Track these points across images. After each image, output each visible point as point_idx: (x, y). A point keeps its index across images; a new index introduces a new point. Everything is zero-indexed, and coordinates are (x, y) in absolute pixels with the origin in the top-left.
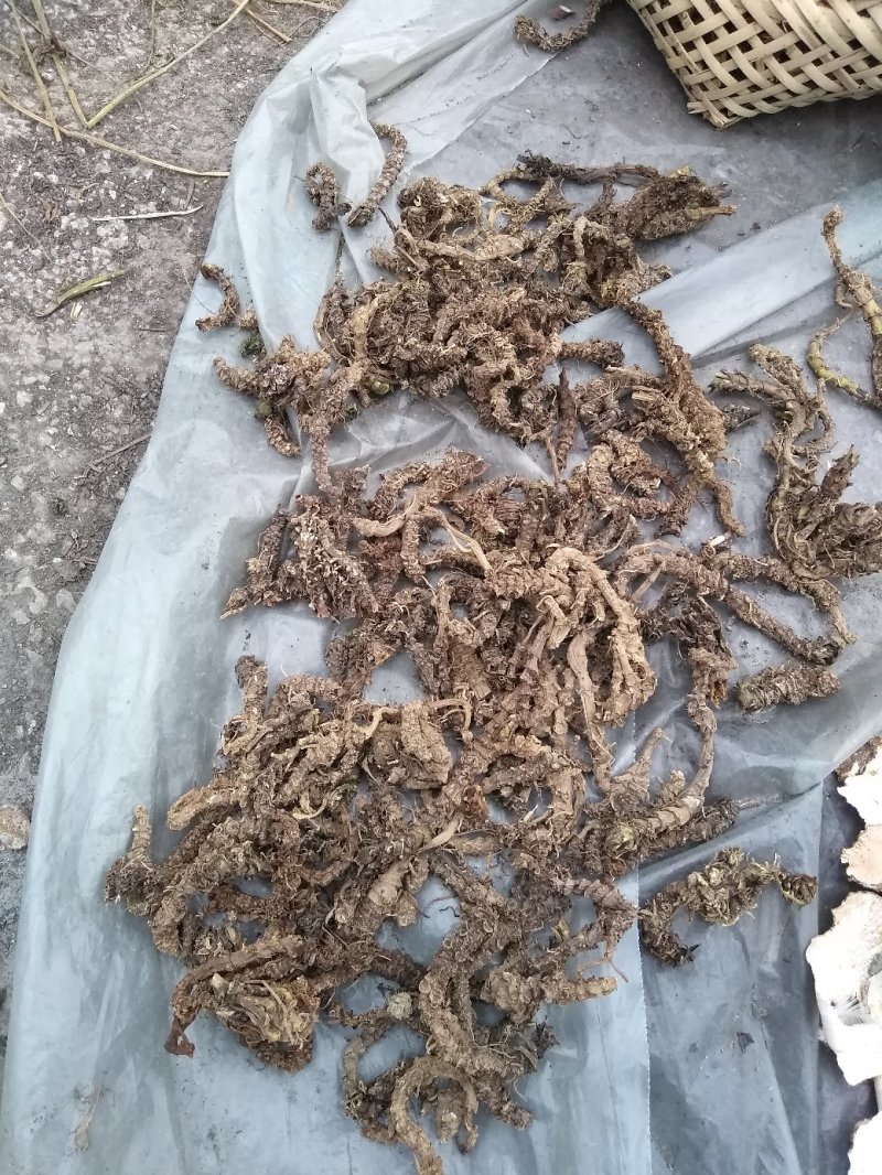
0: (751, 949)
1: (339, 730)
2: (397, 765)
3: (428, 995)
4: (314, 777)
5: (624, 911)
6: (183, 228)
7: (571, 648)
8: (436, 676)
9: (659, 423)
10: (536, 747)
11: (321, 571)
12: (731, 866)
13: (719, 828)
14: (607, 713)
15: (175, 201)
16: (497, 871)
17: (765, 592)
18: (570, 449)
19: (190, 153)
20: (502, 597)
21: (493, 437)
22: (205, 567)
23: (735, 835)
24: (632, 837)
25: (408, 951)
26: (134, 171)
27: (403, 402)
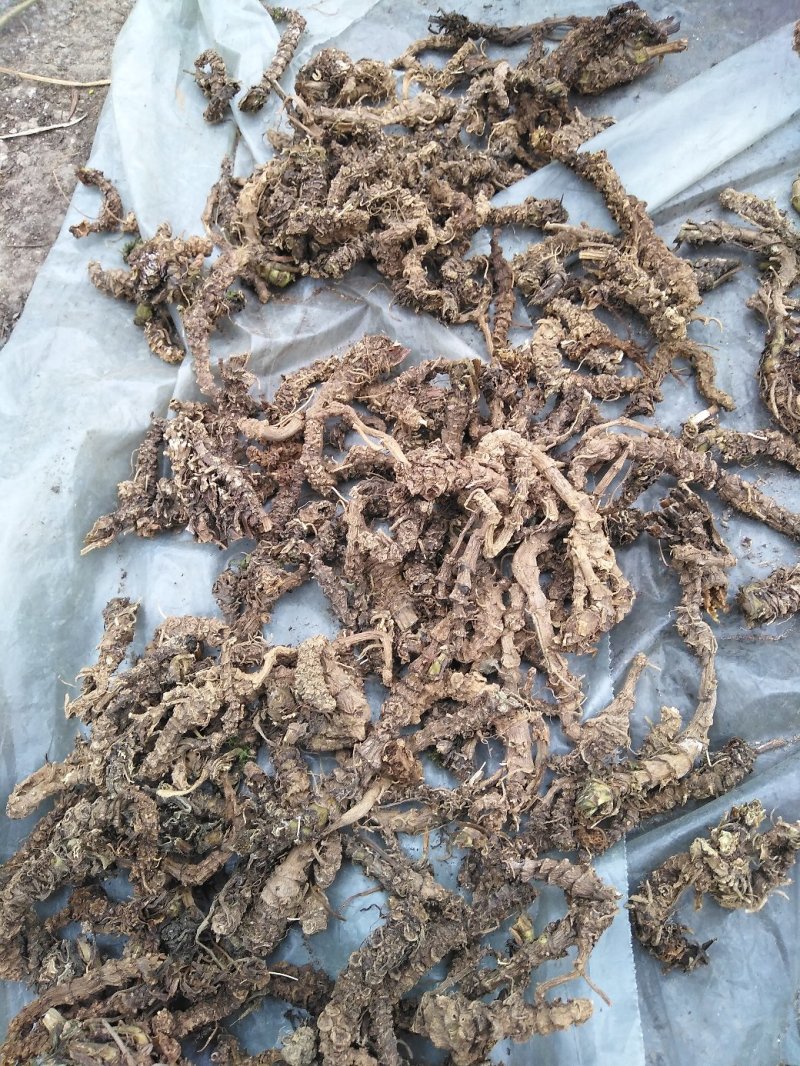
0: (788, 943)
1: (217, 680)
2: (295, 720)
3: (329, 1034)
4: (190, 743)
5: (602, 901)
6: (65, 141)
7: (516, 557)
8: (350, 607)
9: (615, 284)
10: (477, 686)
11: (197, 485)
12: (749, 828)
13: (731, 779)
14: (567, 635)
15: (58, 114)
16: (441, 853)
17: (767, 476)
18: (509, 327)
19: (78, 68)
20: (419, 497)
21: (414, 320)
22: (56, 490)
23: (753, 788)
24: (609, 798)
25: (324, 965)
26: (16, 91)
27: (307, 291)
